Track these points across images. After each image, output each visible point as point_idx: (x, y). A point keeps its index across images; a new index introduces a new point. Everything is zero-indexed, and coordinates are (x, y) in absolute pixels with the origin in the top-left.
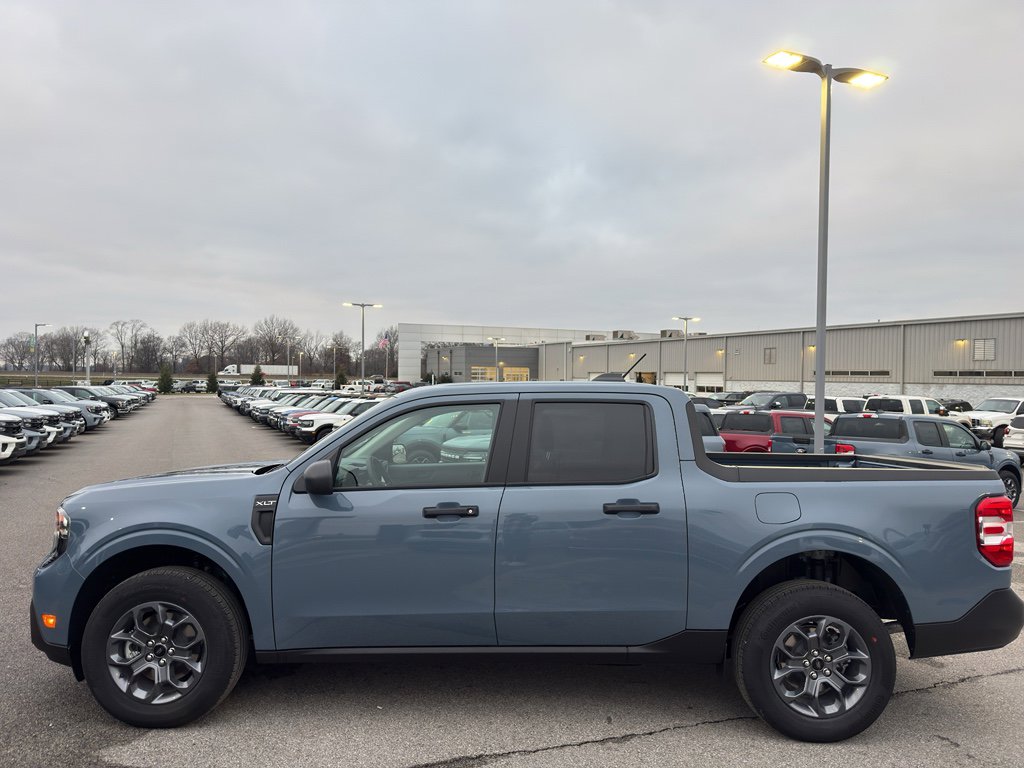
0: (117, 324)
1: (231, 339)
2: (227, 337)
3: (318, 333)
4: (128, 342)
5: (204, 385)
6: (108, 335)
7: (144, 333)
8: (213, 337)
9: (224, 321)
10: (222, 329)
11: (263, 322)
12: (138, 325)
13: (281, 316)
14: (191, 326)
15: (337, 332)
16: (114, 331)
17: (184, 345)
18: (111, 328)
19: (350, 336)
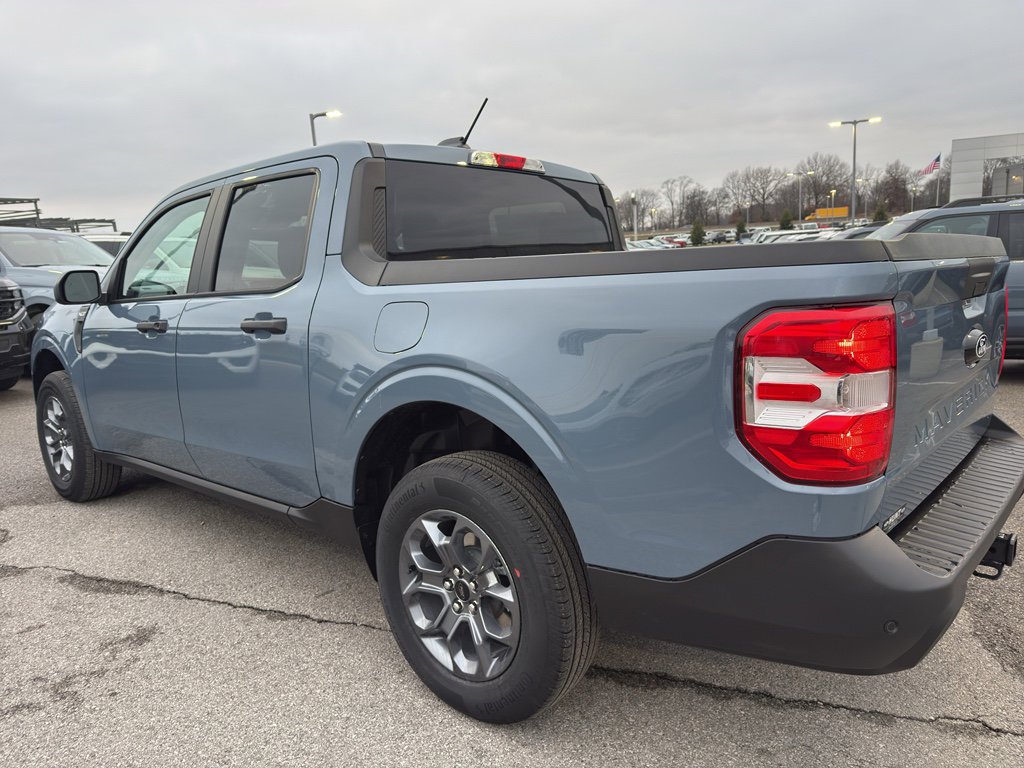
0: (667, 182)
1: (772, 184)
2: (768, 183)
3: (868, 165)
4: (677, 199)
5: (734, 234)
6: (661, 194)
7: (692, 187)
8: (754, 185)
9: (765, 167)
10: (763, 175)
11: (806, 161)
12: (685, 182)
13: (825, 153)
14: (733, 176)
15: (892, 162)
16: (665, 190)
17: (727, 196)
18: (663, 187)
19: (908, 165)
